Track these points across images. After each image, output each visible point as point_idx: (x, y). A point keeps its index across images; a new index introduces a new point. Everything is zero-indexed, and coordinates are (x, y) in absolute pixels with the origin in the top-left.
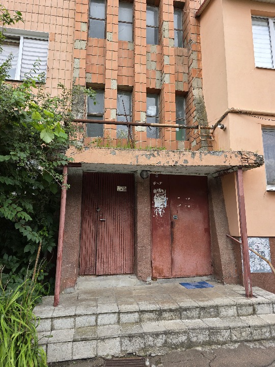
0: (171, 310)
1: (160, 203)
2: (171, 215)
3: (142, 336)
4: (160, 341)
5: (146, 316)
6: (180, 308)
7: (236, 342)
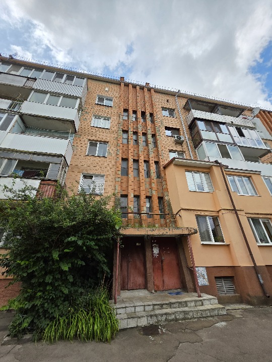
0: (166, 304)
1: (156, 251)
2: (161, 257)
3: (156, 315)
4: (164, 318)
5: (156, 307)
6: (170, 303)
7: (195, 318)
